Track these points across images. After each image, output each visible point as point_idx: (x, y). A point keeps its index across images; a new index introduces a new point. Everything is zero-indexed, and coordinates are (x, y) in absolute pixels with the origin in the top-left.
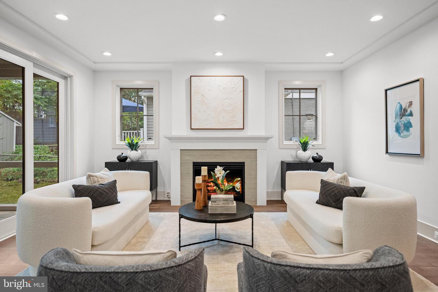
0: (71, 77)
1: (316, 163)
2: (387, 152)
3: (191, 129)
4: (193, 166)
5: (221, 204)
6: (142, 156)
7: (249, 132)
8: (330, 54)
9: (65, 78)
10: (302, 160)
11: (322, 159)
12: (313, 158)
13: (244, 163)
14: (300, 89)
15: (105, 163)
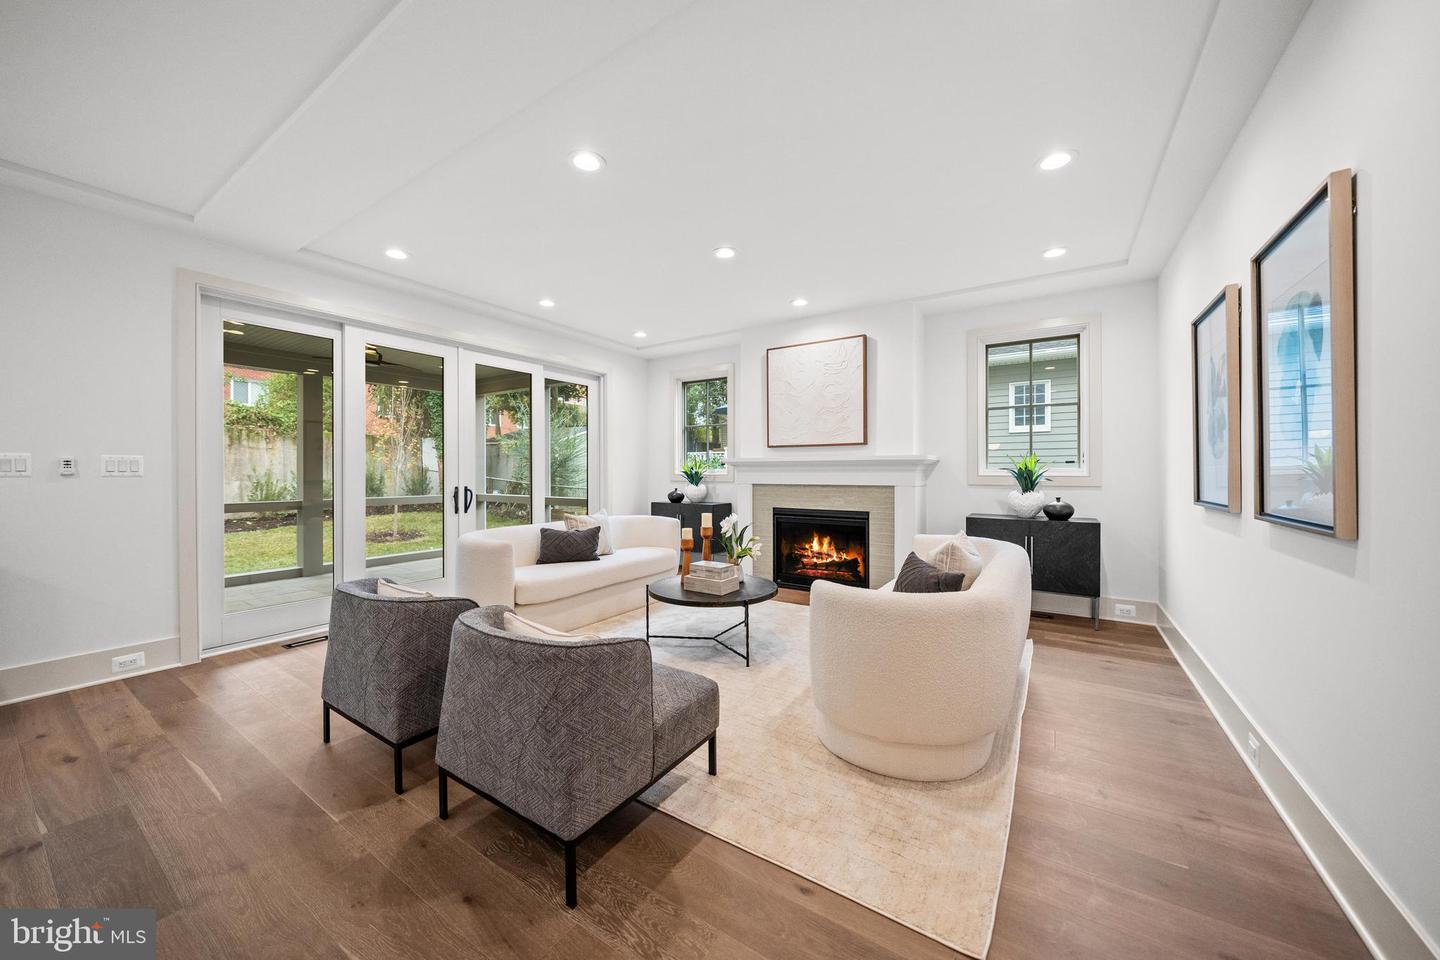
0: (603, 375)
1: (1053, 522)
2: (1198, 498)
3: (769, 447)
4: (774, 515)
5: (702, 576)
6: (707, 495)
7: (879, 449)
8: (1055, 253)
9: (598, 378)
10: (1020, 515)
11: (1071, 514)
12: (1048, 511)
13: (868, 513)
14: (1031, 342)
15: (652, 503)
